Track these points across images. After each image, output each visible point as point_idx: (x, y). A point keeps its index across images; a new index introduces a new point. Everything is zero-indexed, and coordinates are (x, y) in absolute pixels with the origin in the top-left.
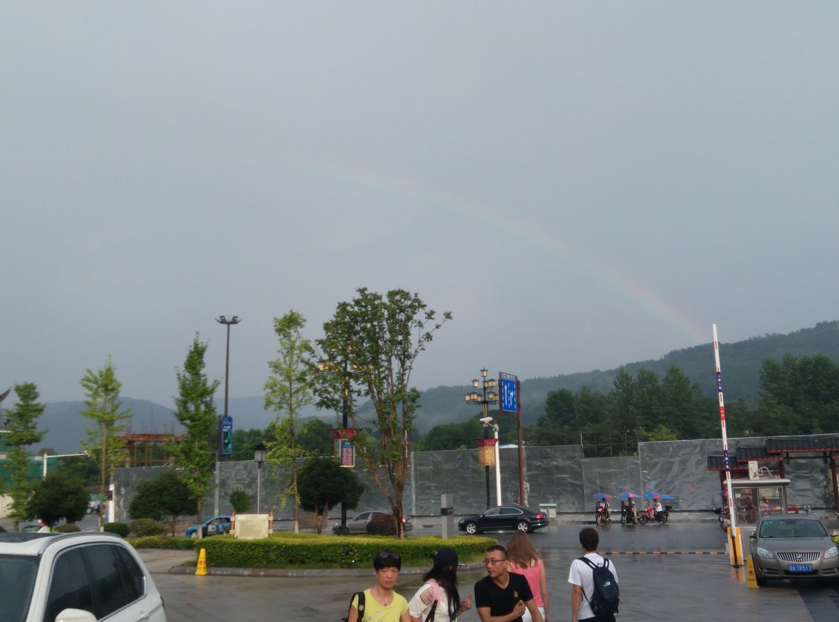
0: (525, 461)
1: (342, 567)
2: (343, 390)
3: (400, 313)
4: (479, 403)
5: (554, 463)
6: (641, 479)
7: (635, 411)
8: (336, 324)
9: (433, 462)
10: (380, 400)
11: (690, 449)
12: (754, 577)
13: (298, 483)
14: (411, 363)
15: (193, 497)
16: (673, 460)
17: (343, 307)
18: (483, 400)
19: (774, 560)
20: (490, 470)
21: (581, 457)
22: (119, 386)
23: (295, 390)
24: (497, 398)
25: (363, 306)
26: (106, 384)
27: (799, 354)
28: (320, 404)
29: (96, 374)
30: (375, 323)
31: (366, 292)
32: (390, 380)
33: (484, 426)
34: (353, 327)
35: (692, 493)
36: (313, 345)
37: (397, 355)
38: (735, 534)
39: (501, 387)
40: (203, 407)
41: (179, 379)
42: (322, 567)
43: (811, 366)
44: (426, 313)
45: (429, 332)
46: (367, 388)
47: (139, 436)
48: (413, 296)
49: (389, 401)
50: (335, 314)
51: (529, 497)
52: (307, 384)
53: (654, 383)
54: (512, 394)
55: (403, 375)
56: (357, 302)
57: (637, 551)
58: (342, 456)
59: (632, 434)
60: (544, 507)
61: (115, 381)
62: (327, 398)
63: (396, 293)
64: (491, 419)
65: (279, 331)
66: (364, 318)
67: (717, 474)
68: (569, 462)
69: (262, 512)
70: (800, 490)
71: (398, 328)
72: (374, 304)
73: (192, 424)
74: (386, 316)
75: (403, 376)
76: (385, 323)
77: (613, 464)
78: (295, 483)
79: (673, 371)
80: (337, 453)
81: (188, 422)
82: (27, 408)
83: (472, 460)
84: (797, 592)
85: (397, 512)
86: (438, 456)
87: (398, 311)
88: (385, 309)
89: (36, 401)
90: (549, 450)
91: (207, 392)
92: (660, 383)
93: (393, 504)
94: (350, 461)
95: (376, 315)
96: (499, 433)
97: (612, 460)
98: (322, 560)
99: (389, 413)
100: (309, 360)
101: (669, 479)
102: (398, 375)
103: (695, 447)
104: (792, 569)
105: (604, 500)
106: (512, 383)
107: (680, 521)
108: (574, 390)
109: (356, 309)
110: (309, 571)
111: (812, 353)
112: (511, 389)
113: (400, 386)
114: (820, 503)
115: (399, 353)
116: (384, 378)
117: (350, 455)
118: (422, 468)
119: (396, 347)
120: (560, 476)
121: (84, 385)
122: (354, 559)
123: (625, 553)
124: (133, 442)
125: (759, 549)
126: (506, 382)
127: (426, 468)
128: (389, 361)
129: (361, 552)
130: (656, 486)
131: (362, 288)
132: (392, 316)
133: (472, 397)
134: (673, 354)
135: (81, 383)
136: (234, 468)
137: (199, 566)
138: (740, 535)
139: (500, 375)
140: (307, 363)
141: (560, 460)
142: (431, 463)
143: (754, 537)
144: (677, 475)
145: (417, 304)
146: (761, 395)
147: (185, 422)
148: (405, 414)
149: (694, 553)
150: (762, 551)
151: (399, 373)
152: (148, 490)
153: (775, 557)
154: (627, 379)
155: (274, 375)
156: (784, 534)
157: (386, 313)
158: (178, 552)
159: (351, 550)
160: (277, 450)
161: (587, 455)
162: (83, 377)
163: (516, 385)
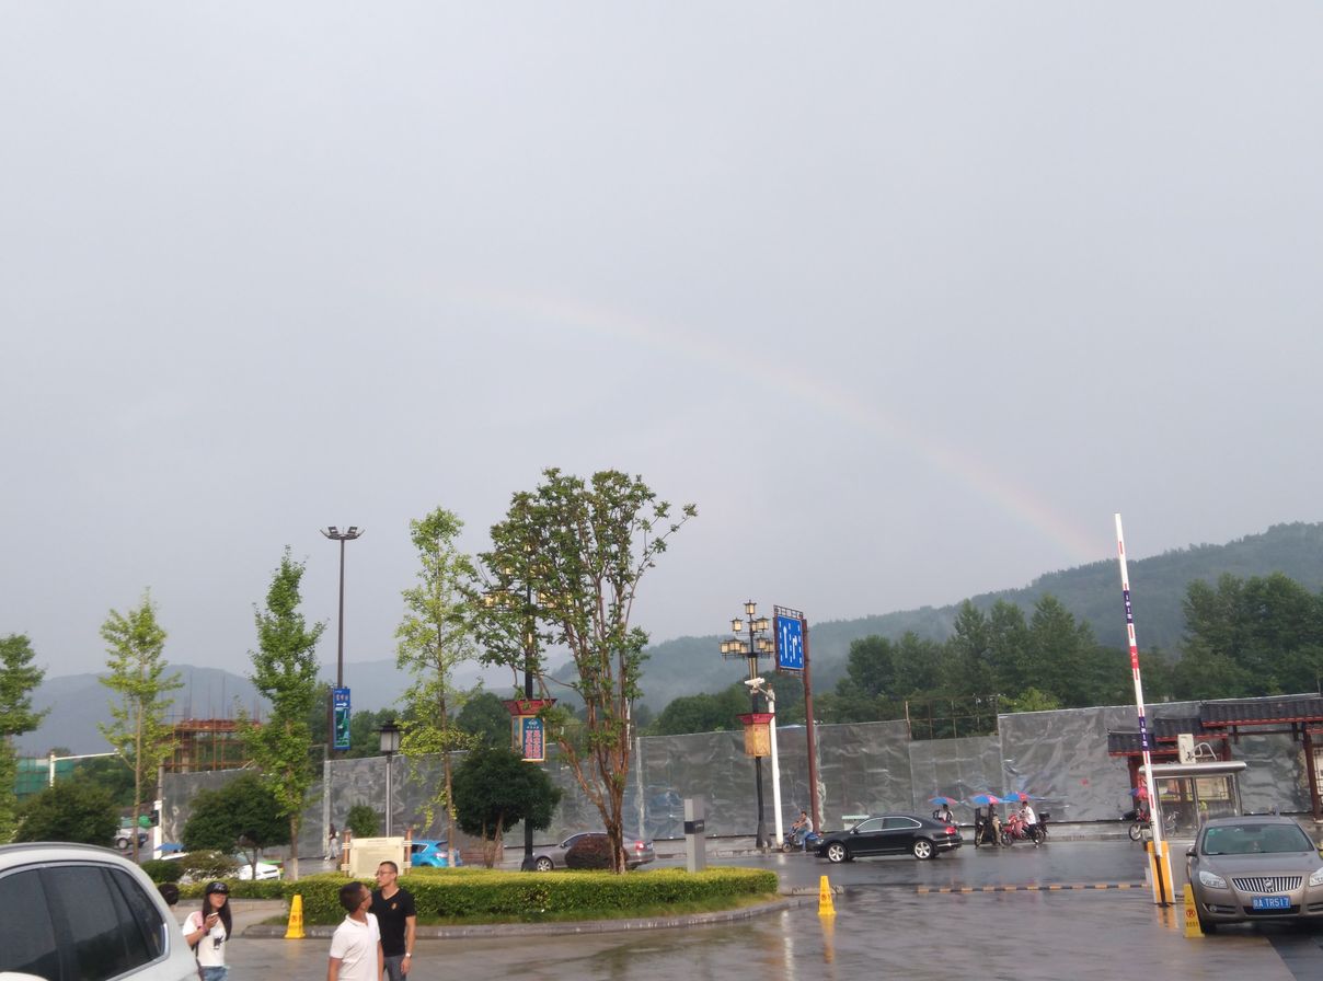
0: (818, 748)
1: (524, 921)
2: (525, 634)
3: (613, 508)
4: (743, 656)
5: (864, 750)
6: (1004, 771)
7: (989, 668)
8: (511, 528)
9: (671, 752)
10: (584, 650)
11: (1080, 723)
12: (1196, 919)
13: (454, 788)
14: (633, 588)
15: (283, 814)
16: (1052, 741)
17: (521, 500)
18: (750, 651)
19: (1228, 892)
20: (763, 764)
21: (907, 740)
22: (164, 636)
23: (446, 636)
24: (772, 647)
25: (553, 499)
26: (143, 634)
27: (1245, 574)
28: (487, 658)
29: (126, 617)
30: (574, 526)
31: (558, 475)
32: (598, 617)
33: (752, 692)
34: (538, 533)
35: (1085, 793)
36: (474, 562)
37: (611, 575)
38: (1160, 853)
39: (776, 628)
40: (298, 668)
41: (259, 622)
42: (493, 922)
43: (1263, 592)
44: (655, 507)
45: (661, 537)
46: (562, 630)
47: (202, 723)
48: (633, 481)
49: (597, 650)
50: (509, 511)
51: (825, 805)
52: (465, 626)
53: (1017, 623)
54: (795, 640)
55: (620, 607)
56: (545, 493)
57: (1002, 886)
58: (524, 744)
59: (985, 704)
60: (849, 821)
61: (157, 628)
62: (497, 647)
63: (607, 476)
64: (762, 680)
65: (419, 541)
66: (555, 517)
67: (1124, 762)
68: (887, 748)
69: (395, 833)
70: (1257, 786)
71: (610, 532)
72: (572, 495)
73: (280, 694)
74: (591, 514)
75: (620, 610)
76: (589, 524)
77: (958, 751)
78: (448, 787)
79: (1048, 605)
80: (517, 739)
81: (274, 691)
82: (14, 675)
83: (734, 749)
84: (1268, 942)
85: (615, 831)
86: (679, 742)
87: (610, 505)
88: (591, 502)
89: (30, 664)
90: (855, 729)
91: (304, 643)
92: (1028, 624)
93: (607, 817)
94: (537, 751)
95: (574, 512)
96: (776, 703)
97: (956, 743)
98: (493, 910)
99: (597, 670)
100: (468, 586)
101: (1047, 772)
102: (612, 608)
103: (1088, 719)
104: (1258, 904)
105: (945, 807)
106: (794, 623)
107: (1067, 839)
108: (893, 637)
109: (543, 502)
110: (470, 927)
111: (1265, 573)
112: (793, 632)
113: (615, 626)
114: (1289, 805)
115: (613, 572)
116: (590, 612)
117: (537, 743)
118: (654, 763)
119: (608, 563)
120: (875, 771)
121: (106, 637)
122: (544, 907)
123: (982, 890)
124: (194, 733)
125: (1202, 873)
126: (785, 621)
127: (660, 762)
128: (597, 585)
129: (555, 895)
130: (1028, 784)
131: (551, 469)
132: (601, 512)
133: (732, 647)
134: (1046, 579)
135: (101, 633)
136: (353, 770)
137: (291, 923)
138: (1168, 854)
139: (776, 610)
140: (464, 592)
141: (873, 744)
142: (669, 754)
143: (1194, 854)
144: (1060, 766)
145: (640, 493)
146: (1187, 640)
147: (269, 691)
148: (624, 670)
149: (1094, 887)
150: (1207, 877)
151: (614, 604)
152: (211, 806)
153: (1228, 886)
154: (975, 618)
155: (412, 613)
156: (1243, 849)
157: (591, 508)
158: (258, 903)
159: (539, 892)
160: (418, 734)
161: (915, 737)
162: (104, 622)
163: (800, 626)
